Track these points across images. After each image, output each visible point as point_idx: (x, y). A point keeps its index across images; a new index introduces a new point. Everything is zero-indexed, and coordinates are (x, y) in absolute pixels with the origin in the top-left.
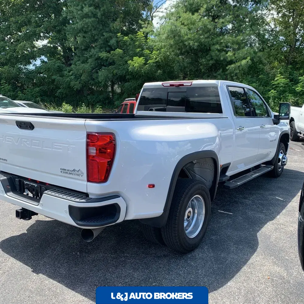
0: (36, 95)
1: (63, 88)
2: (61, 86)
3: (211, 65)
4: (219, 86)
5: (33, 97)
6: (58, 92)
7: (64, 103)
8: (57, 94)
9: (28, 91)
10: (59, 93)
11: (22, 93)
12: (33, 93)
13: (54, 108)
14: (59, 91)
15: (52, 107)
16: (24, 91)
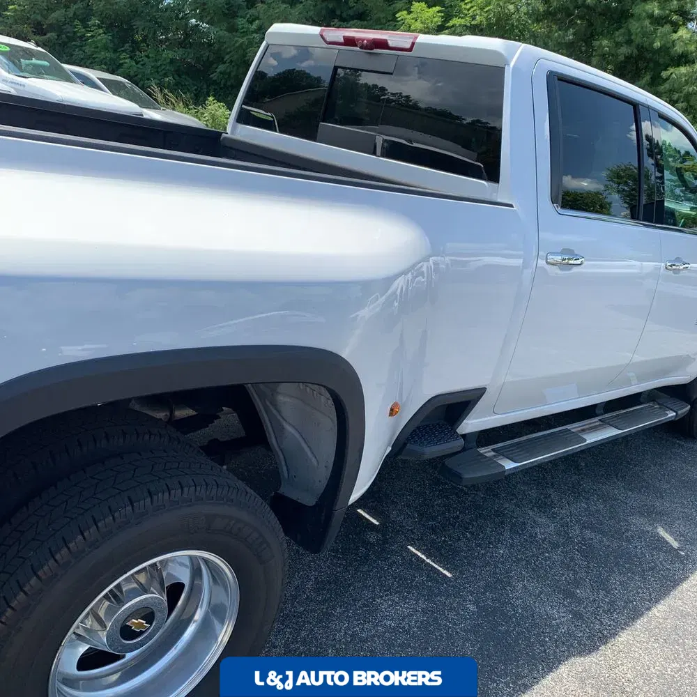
0: (164, 69)
1: (231, 62)
2: (227, 57)
3: (622, 58)
4: (512, 64)
5: (158, 72)
6: (218, 70)
7: (211, 98)
8: (214, 76)
9: (148, 57)
10: (221, 73)
11: (131, 58)
12: (159, 63)
13: (186, 106)
14: (221, 68)
15: (181, 104)
16: (137, 53)
